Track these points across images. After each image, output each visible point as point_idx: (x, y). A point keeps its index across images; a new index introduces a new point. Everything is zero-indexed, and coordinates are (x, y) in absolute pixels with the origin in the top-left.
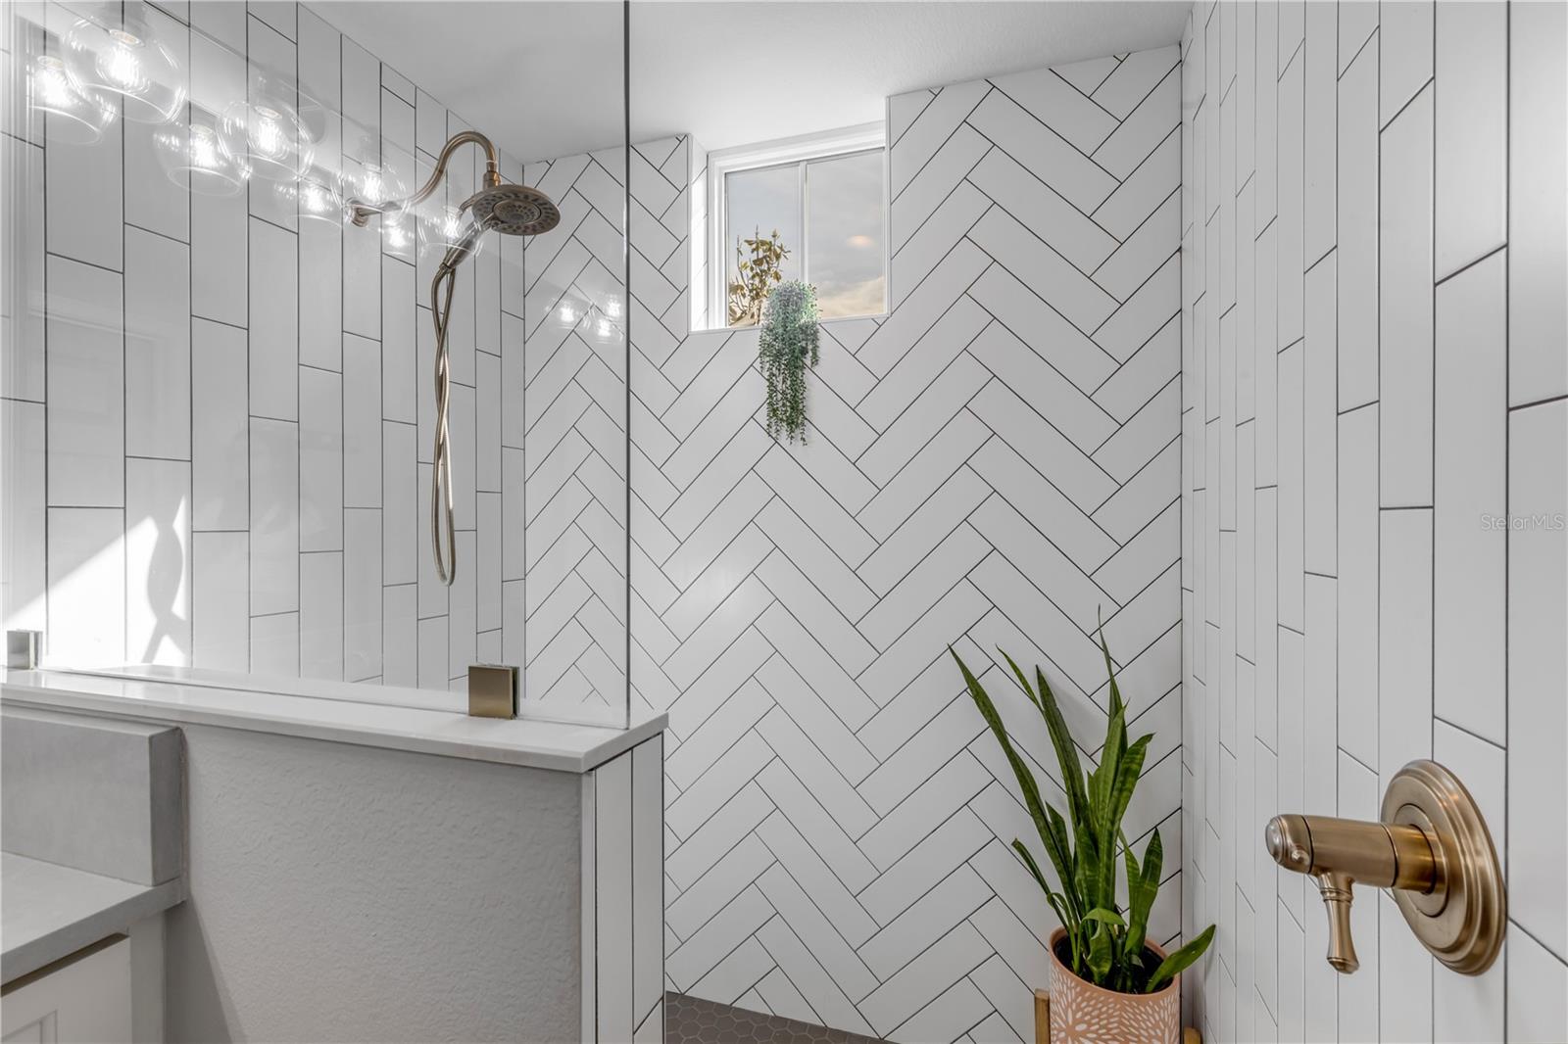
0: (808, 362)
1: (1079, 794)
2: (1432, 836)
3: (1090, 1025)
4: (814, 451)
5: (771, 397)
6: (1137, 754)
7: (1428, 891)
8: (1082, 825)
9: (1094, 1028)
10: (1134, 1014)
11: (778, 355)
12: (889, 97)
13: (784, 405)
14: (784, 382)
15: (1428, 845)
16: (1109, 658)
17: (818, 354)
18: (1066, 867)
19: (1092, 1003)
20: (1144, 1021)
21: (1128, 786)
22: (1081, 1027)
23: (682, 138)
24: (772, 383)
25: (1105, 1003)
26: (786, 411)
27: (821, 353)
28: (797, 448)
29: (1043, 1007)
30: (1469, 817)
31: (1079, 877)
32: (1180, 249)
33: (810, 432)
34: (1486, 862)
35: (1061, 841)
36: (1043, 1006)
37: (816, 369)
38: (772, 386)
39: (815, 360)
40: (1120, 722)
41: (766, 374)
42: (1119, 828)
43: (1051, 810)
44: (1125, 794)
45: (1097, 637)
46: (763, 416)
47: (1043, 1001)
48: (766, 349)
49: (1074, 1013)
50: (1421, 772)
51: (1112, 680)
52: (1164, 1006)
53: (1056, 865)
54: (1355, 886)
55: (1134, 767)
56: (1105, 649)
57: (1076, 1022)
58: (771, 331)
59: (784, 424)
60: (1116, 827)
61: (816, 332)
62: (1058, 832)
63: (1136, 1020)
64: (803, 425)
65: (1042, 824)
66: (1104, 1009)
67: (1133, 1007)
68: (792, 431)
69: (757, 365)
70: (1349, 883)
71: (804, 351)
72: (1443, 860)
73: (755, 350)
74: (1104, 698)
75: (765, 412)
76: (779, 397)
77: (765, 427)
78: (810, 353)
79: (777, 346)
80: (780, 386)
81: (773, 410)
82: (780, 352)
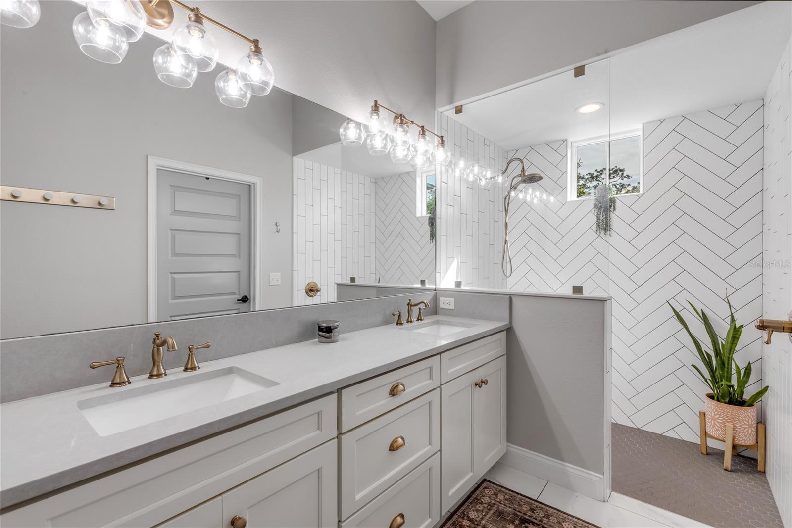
0: (612, 210)
1: (718, 349)
3: (720, 415)
4: (614, 238)
5: (597, 221)
6: (738, 331)
8: (718, 357)
9: (722, 416)
10: (737, 412)
11: (600, 209)
12: (644, 124)
13: (603, 224)
14: (603, 216)
15: (791, 323)
16: (730, 306)
18: (712, 371)
19: (721, 408)
20: (741, 414)
21: (735, 342)
22: (718, 416)
23: (565, 141)
24: (598, 217)
25: (726, 408)
26: (603, 226)
27: (616, 207)
28: (607, 238)
31: (717, 373)
32: (762, 169)
33: (612, 232)
35: (710, 362)
36: (703, 415)
37: (615, 212)
38: (598, 218)
39: (614, 209)
40: (734, 325)
41: (596, 214)
42: (732, 357)
43: (706, 352)
44: (734, 345)
45: (726, 300)
47: (703, 413)
48: (596, 206)
49: (714, 413)
51: (732, 315)
52: (750, 410)
53: (708, 370)
54: (774, 332)
55: (737, 336)
56: (729, 303)
57: (715, 415)
58: (598, 200)
59: (603, 230)
60: (731, 356)
61: (615, 200)
62: (709, 359)
63: (738, 414)
64: (610, 230)
65: (703, 357)
66: (725, 410)
67: (736, 410)
68: (606, 232)
69: (592, 211)
70: (772, 331)
71: (611, 207)
73: (592, 206)
74: (729, 320)
75: (595, 226)
76: (601, 221)
77: (595, 231)
78: (613, 207)
79: (600, 205)
80: (601, 218)
81: (598, 226)
82: (601, 207)
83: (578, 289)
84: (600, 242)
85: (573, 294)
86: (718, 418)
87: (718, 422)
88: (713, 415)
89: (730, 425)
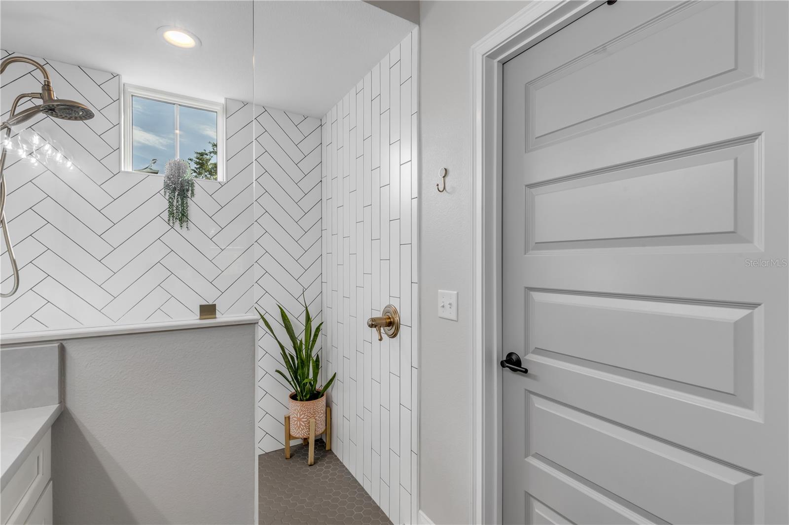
0: (189, 195)
2: (391, 317)
4: (191, 233)
5: (170, 208)
7: (389, 326)
8: (299, 357)
10: (317, 405)
11: (173, 191)
12: (225, 99)
13: (177, 212)
14: (177, 202)
15: (390, 318)
17: (195, 193)
18: (294, 372)
19: (306, 407)
22: (303, 416)
23: (116, 76)
24: (170, 202)
26: (179, 215)
27: (195, 192)
28: (184, 231)
29: (288, 419)
30: (396, 312)
32: (321, 181)
33: (191, 225)
34: (398, 318)
35: (293, 365)
37: (192, 199)
38: (171, 204)
39: (193, 193)
41: (167, 197)
43: (290, 355)
46: (166, 215)
47: (287, 417)
48: (167, 186)
50: (389, 306)
51: (306, 309)
52: (322, 401)
53: (291, 372)
57: (301, 416)
58: (171, 179)
59: (178, 221)
61: (193, 184)
62: (292, 362)
64: (187, 221)
67: (316, 403)
68: (182, 223)
69: (162, 192)
70: (380, 328)
71: (188, 190)
72: (392, 320)
73: (162, 185)
75: (166, 214)
76: (175, 208)
77: (167, 221)
78: (190, 192)
79: (173, 186)
80: (175, 203)
81: (171, 214)
82: (175, 189)
83: (208, 310)
84: (175, 236)
85: (200, 319)
86: (303, 418)
87: (303, 422)
88: (299, 416)
89: (312, 420)
